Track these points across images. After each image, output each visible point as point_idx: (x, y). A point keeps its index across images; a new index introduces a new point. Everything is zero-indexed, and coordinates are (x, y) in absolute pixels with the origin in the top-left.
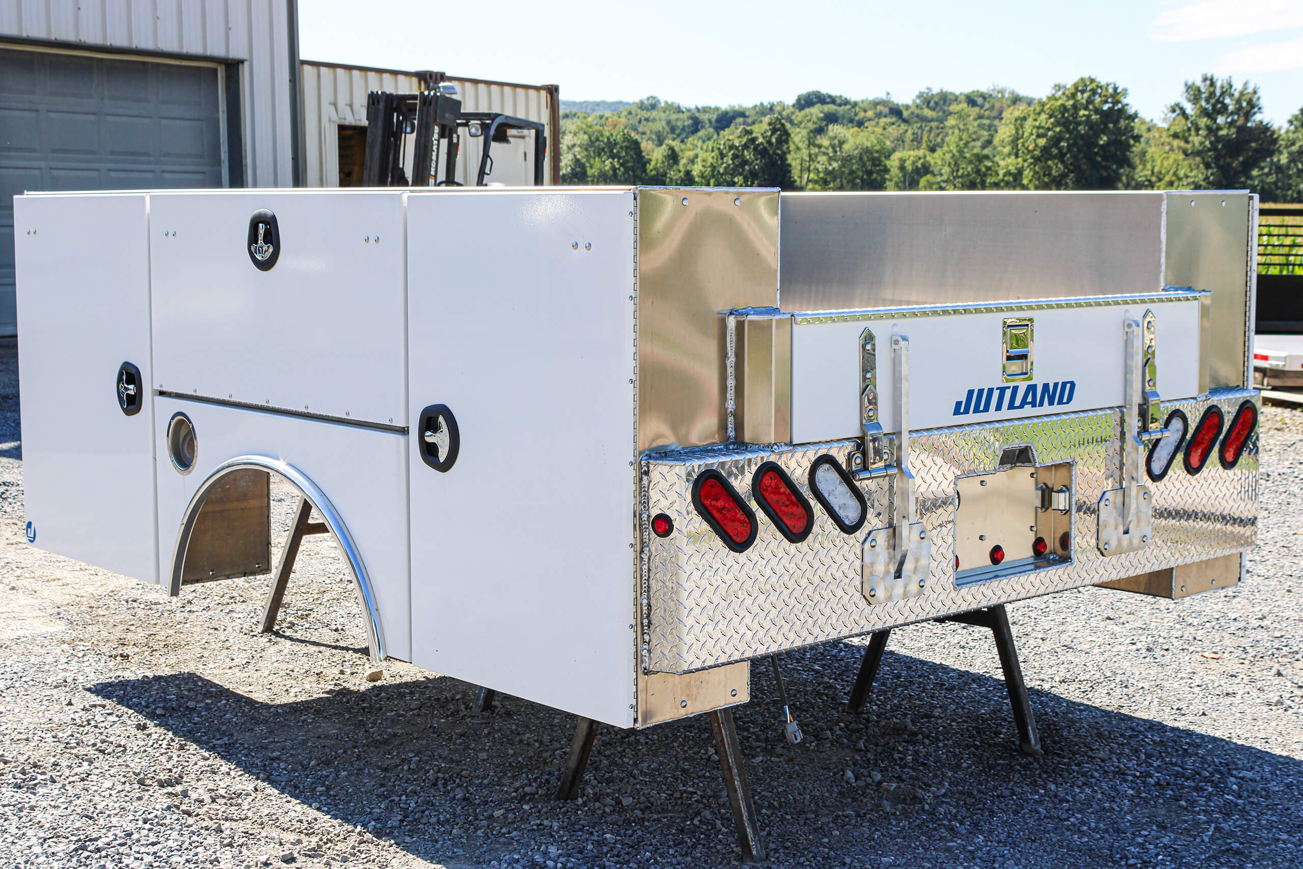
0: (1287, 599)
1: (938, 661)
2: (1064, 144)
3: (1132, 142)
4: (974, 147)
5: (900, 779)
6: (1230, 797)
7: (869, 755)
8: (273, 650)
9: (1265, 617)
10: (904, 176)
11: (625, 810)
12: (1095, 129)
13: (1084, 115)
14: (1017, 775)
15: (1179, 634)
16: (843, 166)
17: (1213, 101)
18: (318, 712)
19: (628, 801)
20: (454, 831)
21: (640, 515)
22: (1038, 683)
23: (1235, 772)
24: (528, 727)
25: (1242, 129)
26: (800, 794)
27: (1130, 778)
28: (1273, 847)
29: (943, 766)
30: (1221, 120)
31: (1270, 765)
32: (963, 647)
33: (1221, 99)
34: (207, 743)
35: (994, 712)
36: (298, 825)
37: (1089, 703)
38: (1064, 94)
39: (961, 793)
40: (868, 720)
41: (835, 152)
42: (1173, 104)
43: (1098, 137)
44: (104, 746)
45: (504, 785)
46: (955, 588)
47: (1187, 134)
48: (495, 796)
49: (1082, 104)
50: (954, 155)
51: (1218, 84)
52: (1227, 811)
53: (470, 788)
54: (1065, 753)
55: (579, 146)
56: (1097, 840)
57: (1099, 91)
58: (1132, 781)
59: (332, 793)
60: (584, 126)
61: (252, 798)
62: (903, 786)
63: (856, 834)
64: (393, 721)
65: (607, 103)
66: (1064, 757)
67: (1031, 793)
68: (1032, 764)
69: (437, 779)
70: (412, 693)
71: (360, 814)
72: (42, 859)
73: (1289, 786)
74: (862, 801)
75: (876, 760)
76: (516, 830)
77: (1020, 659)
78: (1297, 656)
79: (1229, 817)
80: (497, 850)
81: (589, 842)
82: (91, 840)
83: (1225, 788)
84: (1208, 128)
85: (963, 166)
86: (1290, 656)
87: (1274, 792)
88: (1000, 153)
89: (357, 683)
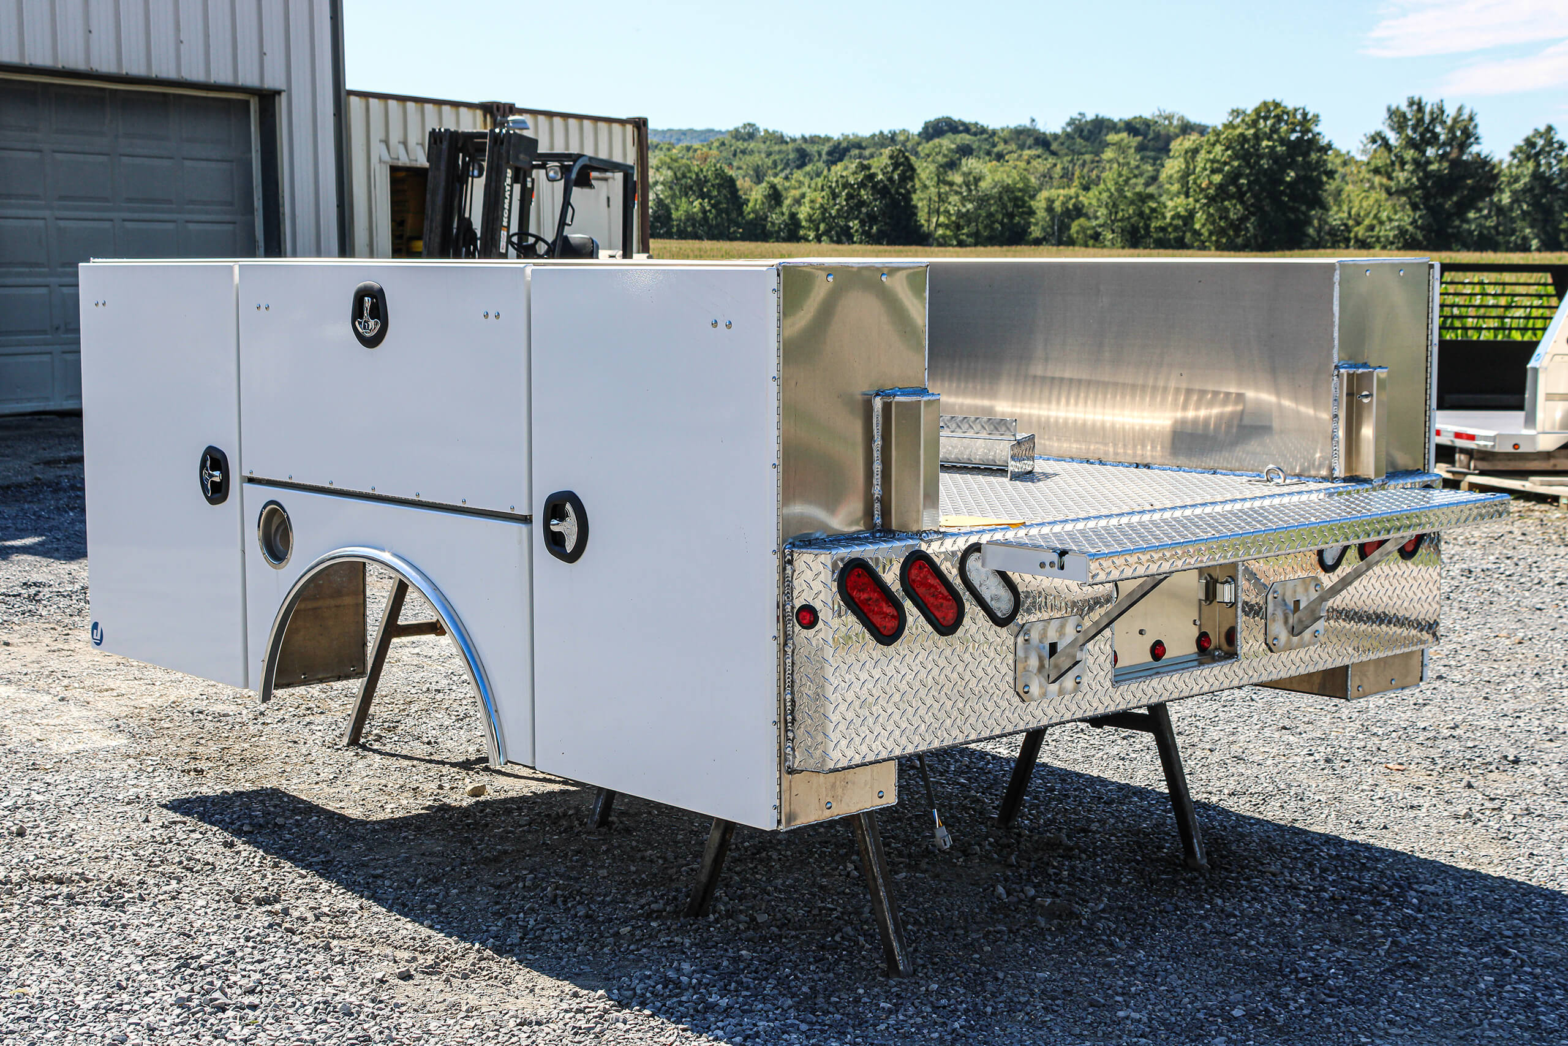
0: (1483, 707)
1: (1095, 774)
2: (1243, 181)
3: (1325, 179)
4: (1136, 184)
5: (1055, 895)
6: (1409, 911)
7: (1021, 871)
8: (361, 764)
9: (1457, 727)
10: (1052, 219)
11: (759, 927)
12: (1280, 163)
13: (1267, 147)
14: (1181, 891)
15: (1362, 744)
16: (979, 207)
17: (1421, 129)
18: (419, 829)
19: (762, 918)
20: (579, 948)
21: (784, 606)
22: (1205, 795)
23: (1416, 886)
24: (649, 844)
25: (1456, 163)
26: (948, 910)
27: (1303, 892)
28: (1452, 960)
29: (1102, 882)
30: (1430, 152)
31: (1455, 879)
32: (1123, 759)
33: (1431, 127)
34: (302, 861)
35: (1157, 826)
36: (411, 942)
37: (1261, 817)
38: (1243, 121)
39: (1121, 908)
40: (1019, 835)
41: (970, 190)
42: (1373, 133)
43: (1283, 171)
44: (192, 863)
45: (628, 902)
46: (1113, 685)
47: (1390, 169)
48: (619, 914)
49: (1265, 133)
50: (1112, 194)
51: (1428, 109)
52: (1405, 925)
53: (592, 906)
54: (1233, 868)
55: (662, 183)
56: (1266, 954)
57: (1285, 117)
58: (1304, 896)
59: (444, 910)
60: (668, 160)
61: (358, 916)
62: (1058, 901)
63: (1009, 949)
64: (501, 838)
65: (695, 131)
66: (1232, 872)
67: (1196, 909)
68: (1197, 878)
69: (556, 896)
70: (519, 809)
71: (476, 932)
72: (144, 976)
73: (1473, 900)
74: (1014, 917)
75: (1029, 876)
76: (644, 947)
77: (1186, 771)
78: (1490, 768)
79: (1408, 931)
80: (627, 966)
81: (724, 959)
82: (192, 958)
83: (1404, 901)
84: (1415, 162)
85: (1122, 207)
86: (1483, 767)
87: (1456, 906)
88: (1168, 192)
89: (459, 798)
